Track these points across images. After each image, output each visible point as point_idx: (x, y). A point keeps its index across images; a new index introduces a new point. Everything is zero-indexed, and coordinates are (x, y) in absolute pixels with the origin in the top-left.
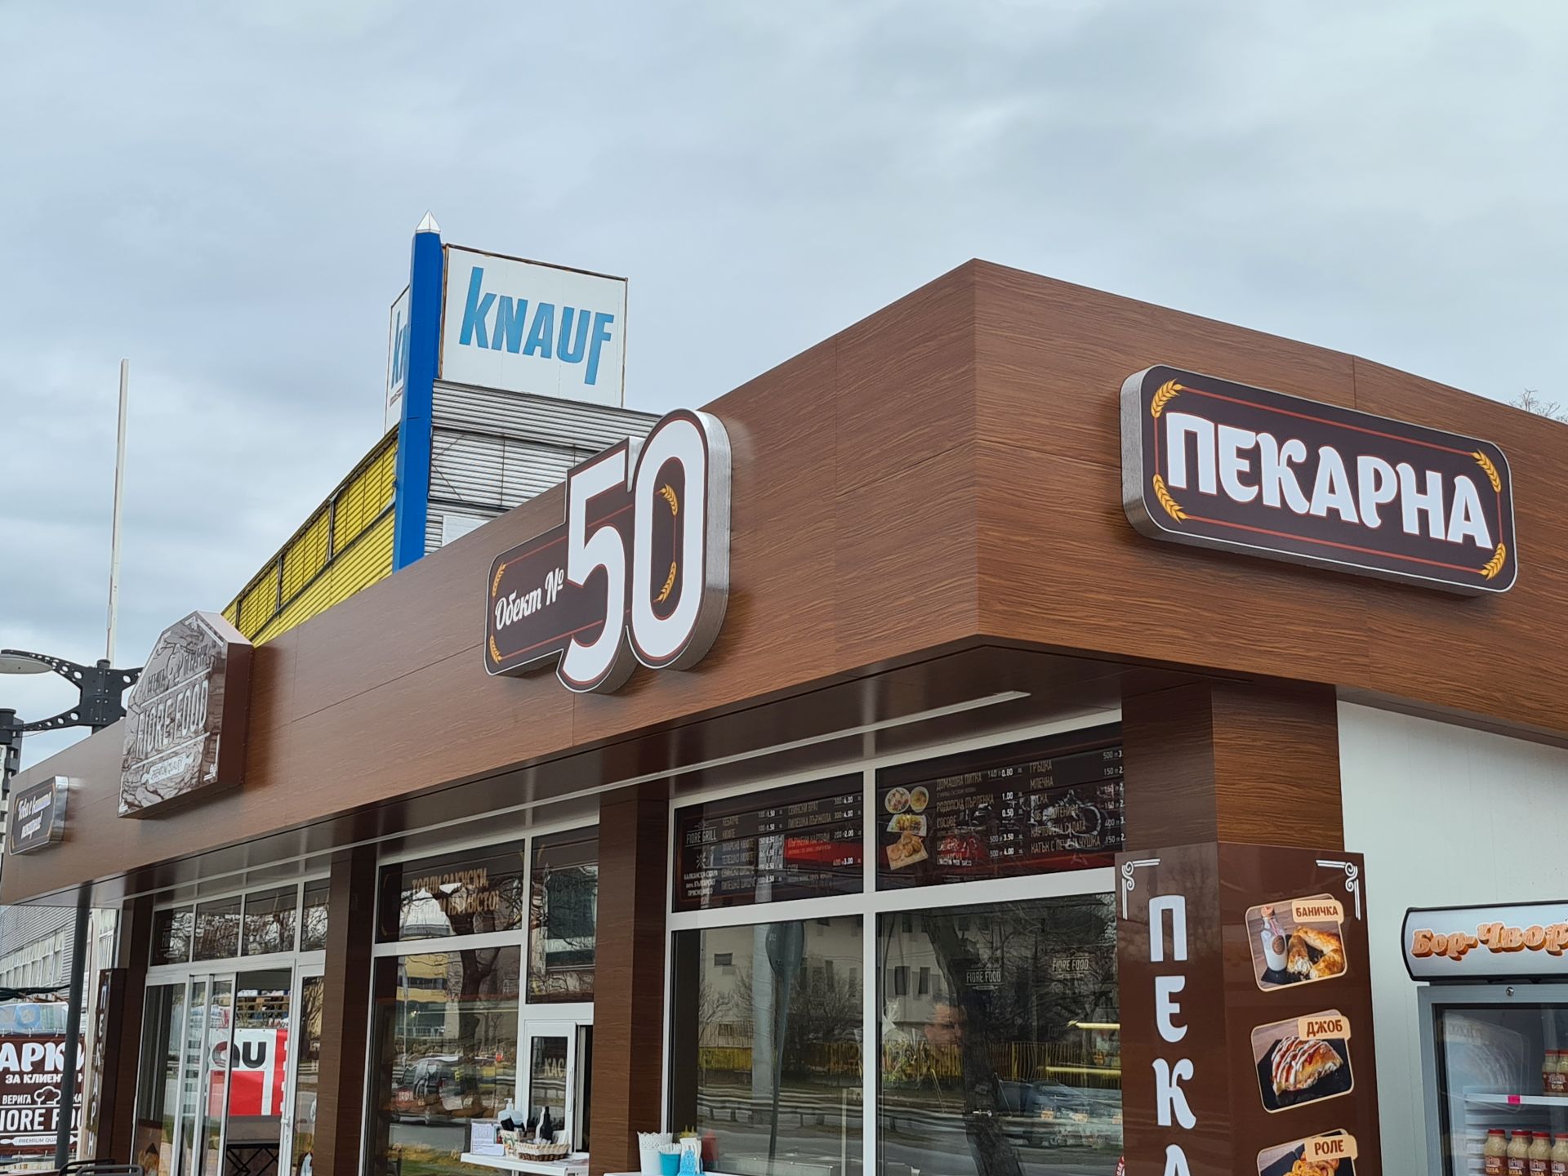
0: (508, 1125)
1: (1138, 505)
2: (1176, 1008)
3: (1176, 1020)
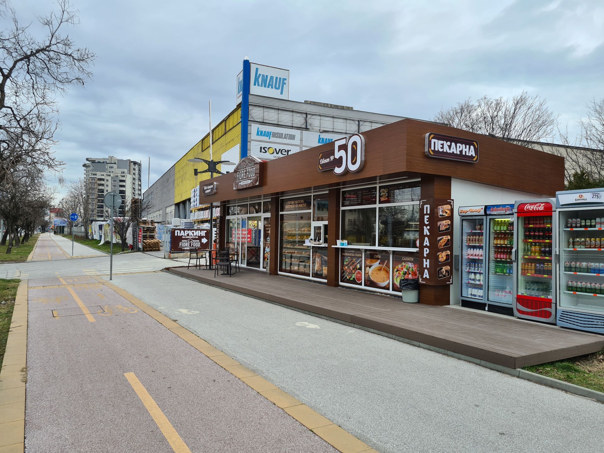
0: (311, 240)
1: (427, 152)
2: (427, 220)
3: (427, 221)
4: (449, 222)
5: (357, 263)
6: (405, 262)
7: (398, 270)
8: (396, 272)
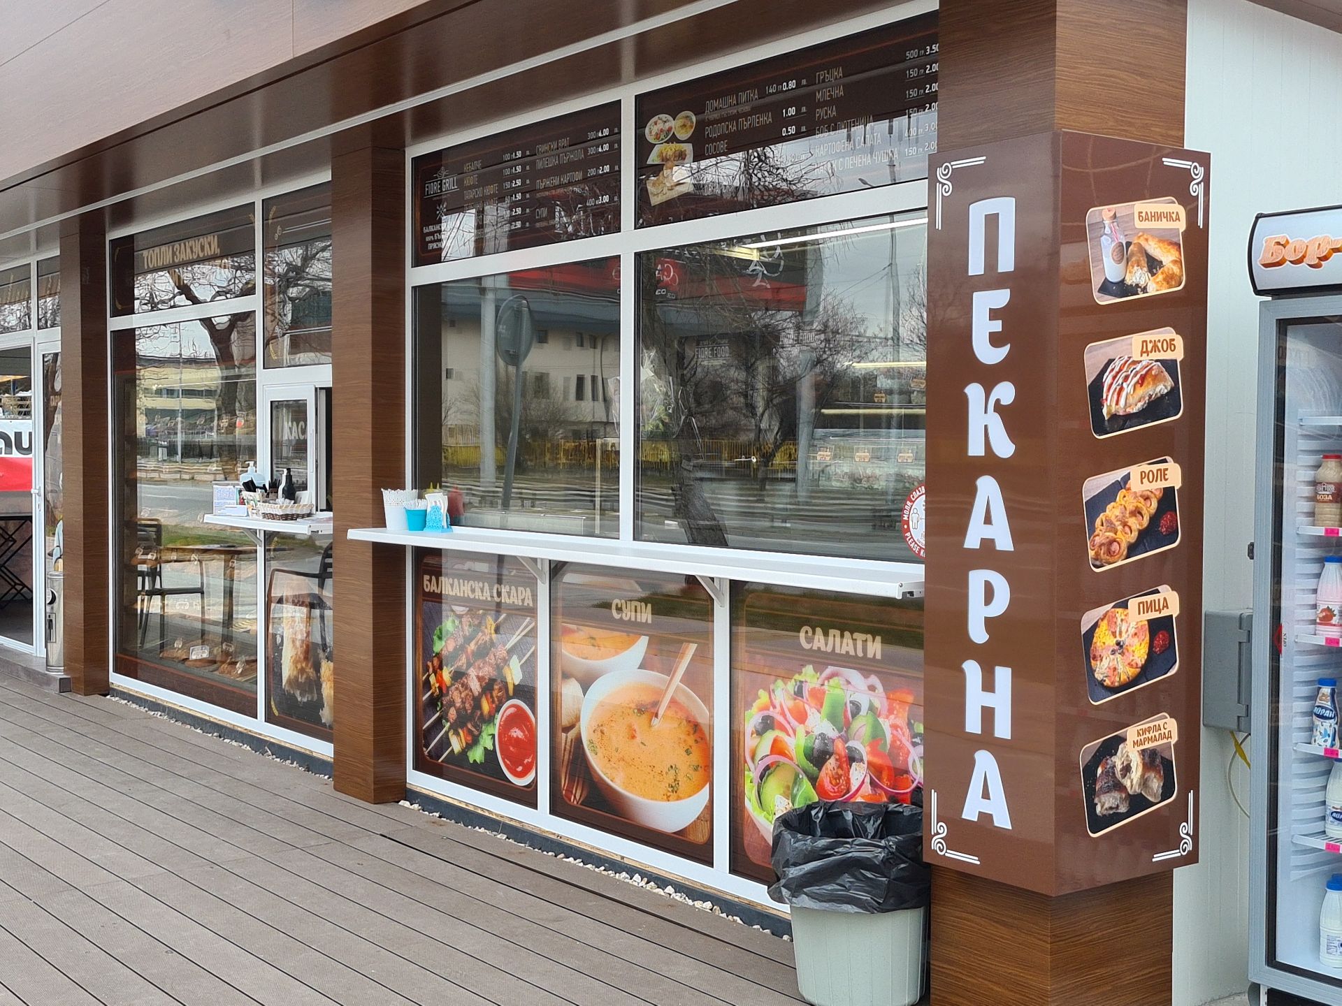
0: (250, 486)
2: (997, 326)
3: (996, 340)
4: (1171, 345)
5: (510, 652)
6: (819, 668)
7: (768, 724)
8: (760, 733)
